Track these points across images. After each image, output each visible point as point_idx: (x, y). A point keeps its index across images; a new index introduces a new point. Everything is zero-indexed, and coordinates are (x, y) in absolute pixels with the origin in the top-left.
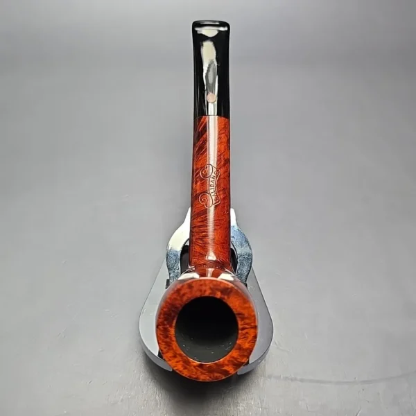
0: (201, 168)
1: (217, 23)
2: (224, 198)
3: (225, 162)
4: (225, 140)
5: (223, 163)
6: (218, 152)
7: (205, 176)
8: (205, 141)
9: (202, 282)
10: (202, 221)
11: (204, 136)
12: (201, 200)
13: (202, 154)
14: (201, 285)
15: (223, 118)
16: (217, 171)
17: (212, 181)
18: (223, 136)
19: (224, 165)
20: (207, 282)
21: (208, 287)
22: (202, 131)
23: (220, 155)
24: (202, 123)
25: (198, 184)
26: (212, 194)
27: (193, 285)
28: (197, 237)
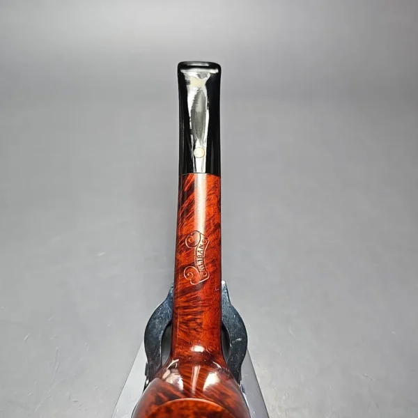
0: (187, 235)
1: (207, 65)
2: (214, 272)
3: (214, 227)
4: (215, 201)
5: (212, 228)
6: (207, 216)
7: (192, 244)
8: (192, 203)
9: (184, 404)
10: (187, 301)
11: (191, 197)
12: (186, 274)
13: (188, 218)
14: (182, 409)
15: (212, 176)
16: (206, 238)
17: (199, 251)
18: (212, 197)
19: (215, 230)
20: (191, 405)
21: (191, 411)
22: (188, 191)
23: (210, 219)
24: (188, 182)
25: (183, 254)
26: (200, 267)
27: (173, 408)
28: (181, 320)
